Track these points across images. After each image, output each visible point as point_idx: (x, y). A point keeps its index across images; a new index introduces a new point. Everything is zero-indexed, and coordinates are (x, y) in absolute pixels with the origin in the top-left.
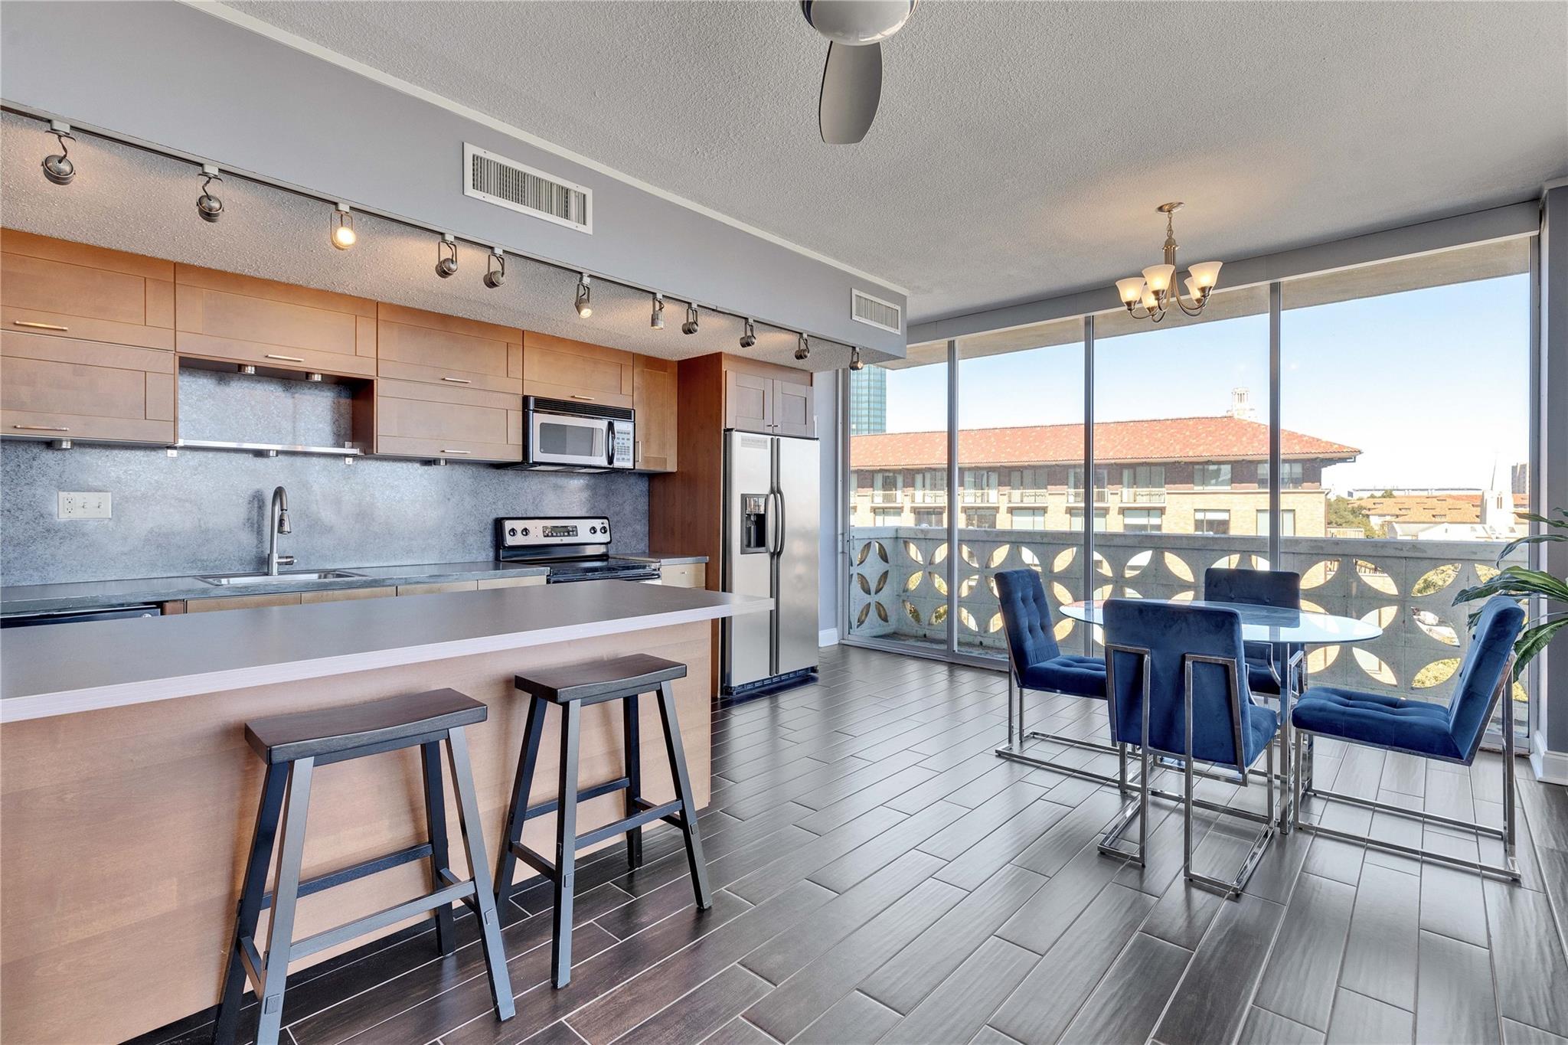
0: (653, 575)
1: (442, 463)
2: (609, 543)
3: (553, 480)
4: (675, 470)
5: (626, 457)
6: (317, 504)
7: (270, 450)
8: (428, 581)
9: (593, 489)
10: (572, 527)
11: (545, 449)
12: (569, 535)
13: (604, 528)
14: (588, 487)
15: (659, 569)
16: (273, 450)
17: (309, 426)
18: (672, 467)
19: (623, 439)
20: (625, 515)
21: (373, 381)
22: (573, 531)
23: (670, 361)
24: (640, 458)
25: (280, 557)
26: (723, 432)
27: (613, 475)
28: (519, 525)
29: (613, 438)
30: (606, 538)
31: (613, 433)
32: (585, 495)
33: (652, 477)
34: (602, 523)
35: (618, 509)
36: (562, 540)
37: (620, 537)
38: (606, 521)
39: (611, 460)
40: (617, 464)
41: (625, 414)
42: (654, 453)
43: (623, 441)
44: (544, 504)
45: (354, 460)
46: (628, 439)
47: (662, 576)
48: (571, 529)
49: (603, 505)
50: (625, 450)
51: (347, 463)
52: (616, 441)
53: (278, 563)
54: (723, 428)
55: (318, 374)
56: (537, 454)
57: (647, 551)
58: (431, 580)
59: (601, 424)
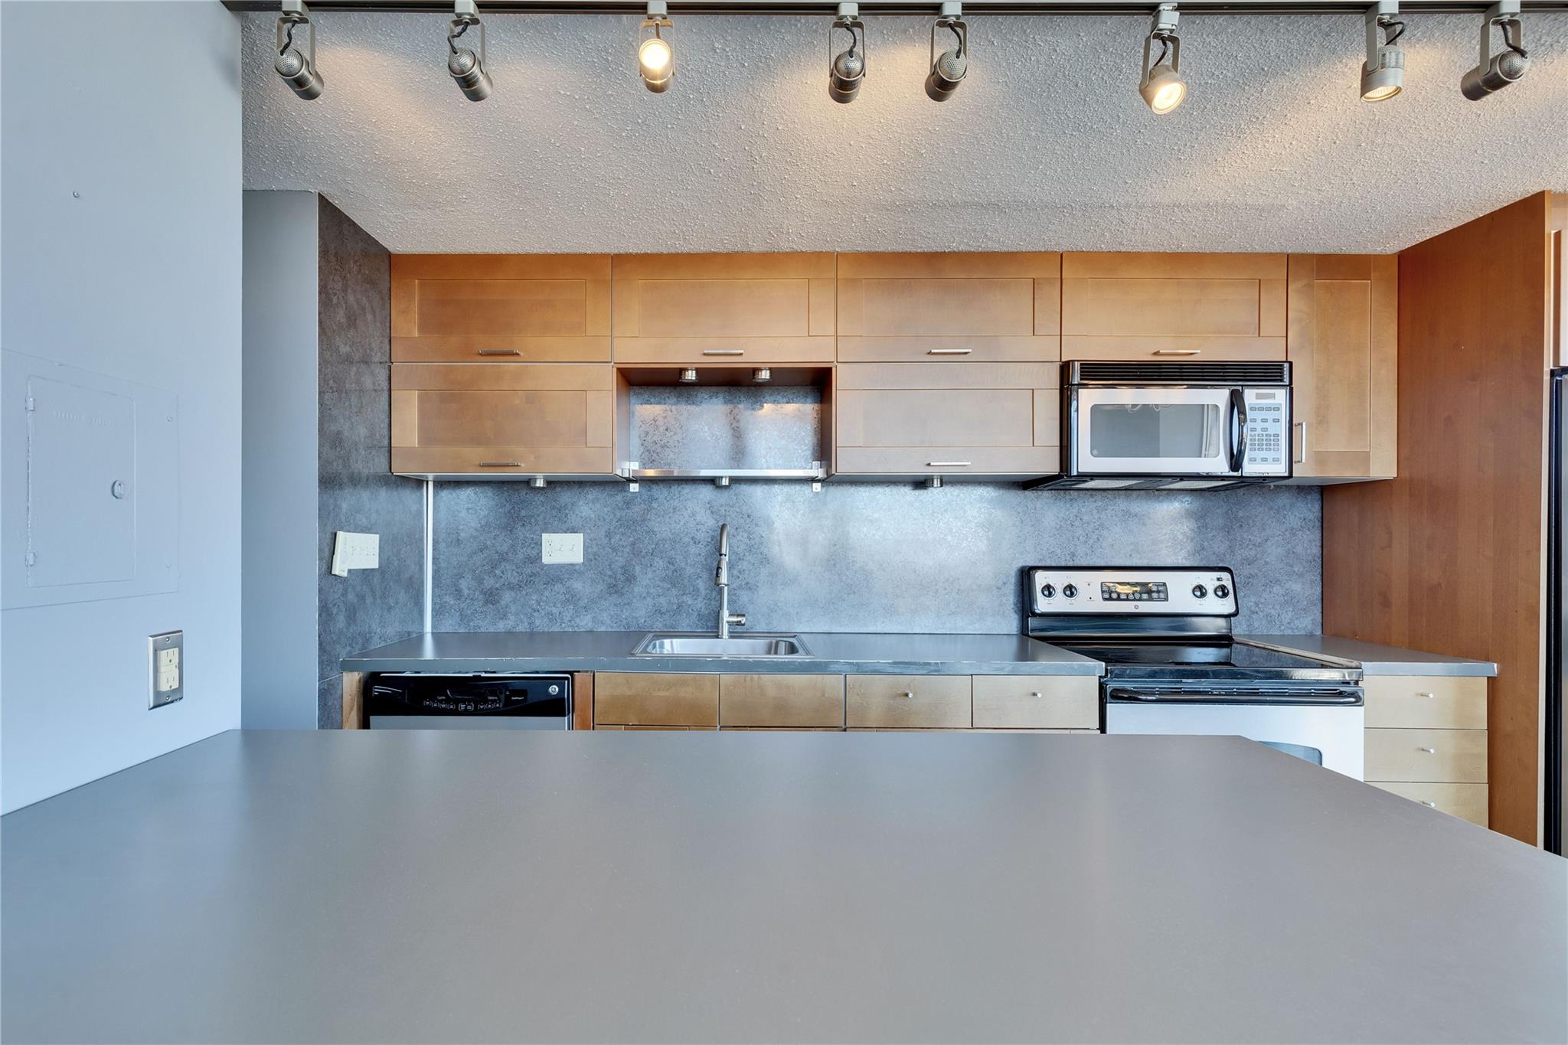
0: (1341, 694)
1: (936, 483)
2: (1235, 614)
3: (1122, 504)
4: (1390, 473)
5: (1270, 455)
6: (779, 546)
7: (722, 477)
8: (891, 670)
9: (1200, 518)
10: (1157, 584)
11: (1100, 449)
12: (1151, 599)
13: (1223, 588)
14: (1189, 514)
15: (1357, 683)
16: (726, 477)
17: (770, 445)
18: (1383, 466)
19: (1264, 420)
20: (1266, 563)
21: (830, 369)
22: (1158, 592)
23: (1377, 258)
24: (1303, 452)
25: (731, 615)
26: (1547, 377)
27: (1241, 491)
28: (1059, 580)
29: (1242, 422)
30: (1227, 606)
31: (1242, 412)
32: (1186, 527)
33: (1326, 492)
34: (1218, 579)
35: (1253, 553)
36: (1136, 607)
37: (1257, 605)
38: (1226, 576)
39: (1236, 461)
40: (1249, 469)
41: (1269, 373)
42: (1338, 442)
43: (1265, 425)
44: (1104, 545)
45: (822, 486)
46: (1277, 420)
47: (1367, 698)
48: (1154, 588)
49: (1218, 549)
50: (1269, 442)
51: (814, 490)
52: (1249, 425)
53: (728, 622)
54: (1548, 365)
55: (765, 369)
56: (1085, 460)
57: (1319, 632)
58: (897, 670)
59: (1218, 397)
